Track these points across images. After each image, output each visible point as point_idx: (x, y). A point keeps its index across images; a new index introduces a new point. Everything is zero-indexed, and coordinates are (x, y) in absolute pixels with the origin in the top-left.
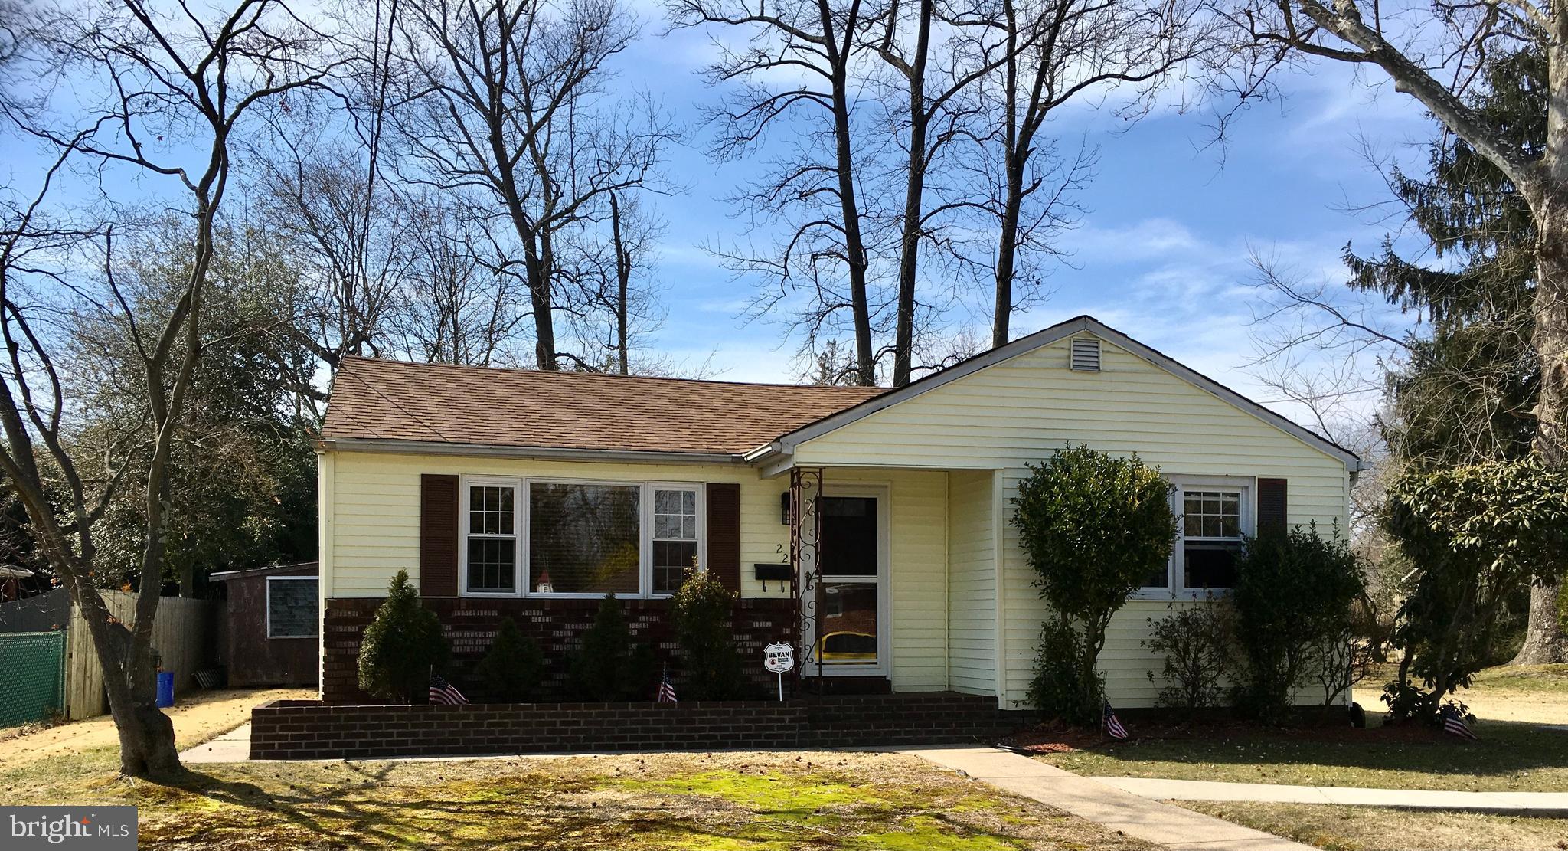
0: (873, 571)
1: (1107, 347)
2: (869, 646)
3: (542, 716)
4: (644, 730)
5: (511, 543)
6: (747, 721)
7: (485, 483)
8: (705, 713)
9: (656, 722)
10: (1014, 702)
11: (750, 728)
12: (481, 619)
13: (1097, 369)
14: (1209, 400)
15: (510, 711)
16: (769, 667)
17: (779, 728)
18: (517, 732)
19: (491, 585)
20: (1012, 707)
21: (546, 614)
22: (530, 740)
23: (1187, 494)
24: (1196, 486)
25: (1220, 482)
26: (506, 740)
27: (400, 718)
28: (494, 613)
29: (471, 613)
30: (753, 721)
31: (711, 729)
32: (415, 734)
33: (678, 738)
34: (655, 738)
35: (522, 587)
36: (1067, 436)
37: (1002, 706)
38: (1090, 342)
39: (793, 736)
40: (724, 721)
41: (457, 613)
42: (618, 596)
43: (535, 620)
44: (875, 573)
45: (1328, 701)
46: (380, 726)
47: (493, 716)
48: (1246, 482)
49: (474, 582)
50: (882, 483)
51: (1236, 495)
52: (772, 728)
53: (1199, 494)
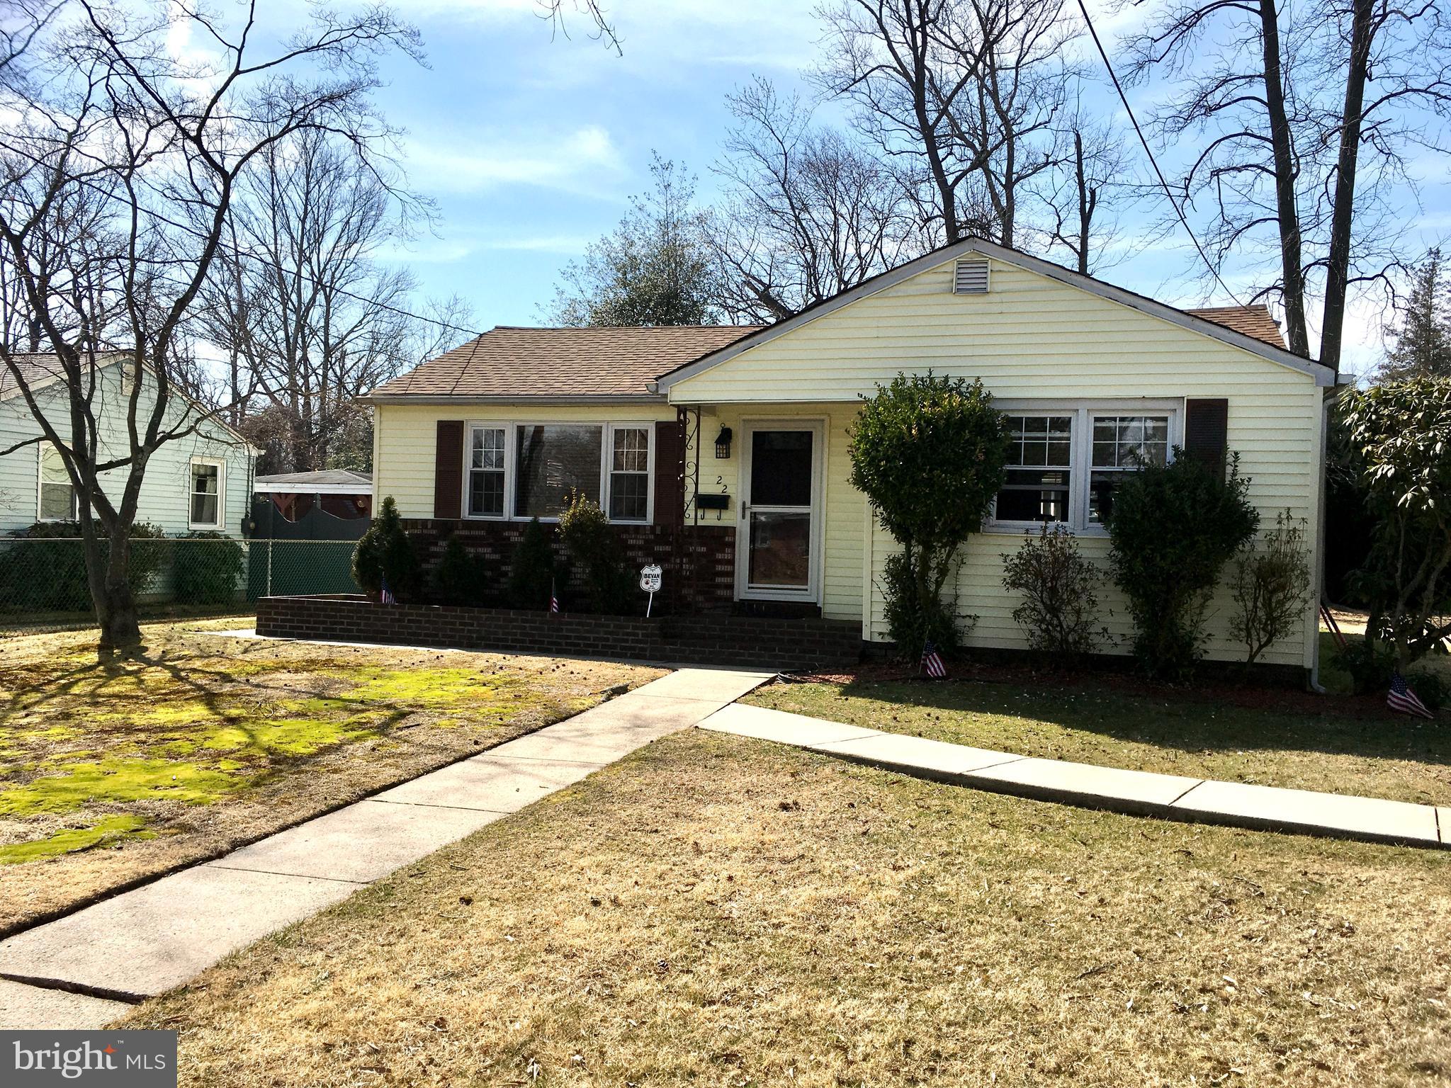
0: (806, 501)
1: (997, 266)
2: (799, 574)
3: (446, 616)
4: (522, 634)
5: (501, 476)
6: (606, 633)
7: (485, 426)
8: (571, 624)
9: (532, 628)
10: (880, 634)
11: (607, 640)
12: (475, 538)
13: (984, 292)
14: (1130, 314)
15: (423, 611)
16: (644, 586)
17: (633, 641)
18: (428, 629)
19: (488, 510)
20: (878, 639)
21: (521, 535)
22: (436, 635)
23: (1097, 419)
24: (1109, 410)
25: (1138, 405)
26: (420, 635)
27: (349, 611)
28: (483, 533)
29: (466, 533)
30: (611, 633)
31: (577, 638)
32: (359, 624)
33: (549, 643)
34: (531, 642)
35: (508, 512)
36: (929, 363)
37: (866, 636)
38: (977, 262)
39: (642, 649)
40: (588, 632)
41: (457, 532)
42: (542, 519)
43: (512, 539)
44: (809, 504)
45: (1252, 657)
46: (335, 616)
47: (411, 614)
48: (1171, 405)
49: (475, 509)
50: (818, 417)
51: (1165, 419)
52: (626, 641)
53: (1114, 419)
